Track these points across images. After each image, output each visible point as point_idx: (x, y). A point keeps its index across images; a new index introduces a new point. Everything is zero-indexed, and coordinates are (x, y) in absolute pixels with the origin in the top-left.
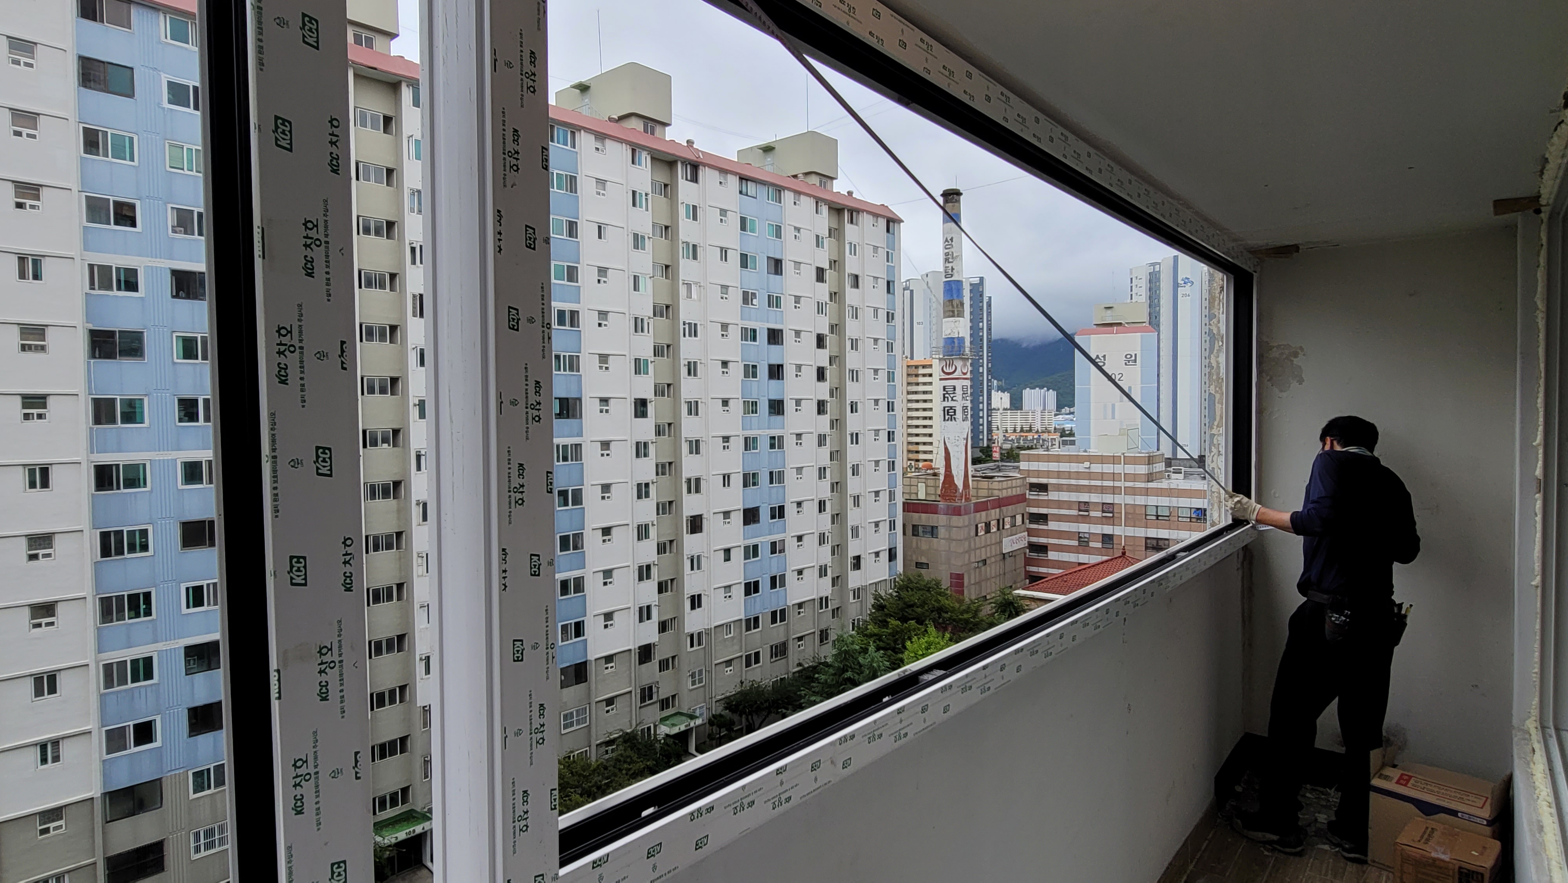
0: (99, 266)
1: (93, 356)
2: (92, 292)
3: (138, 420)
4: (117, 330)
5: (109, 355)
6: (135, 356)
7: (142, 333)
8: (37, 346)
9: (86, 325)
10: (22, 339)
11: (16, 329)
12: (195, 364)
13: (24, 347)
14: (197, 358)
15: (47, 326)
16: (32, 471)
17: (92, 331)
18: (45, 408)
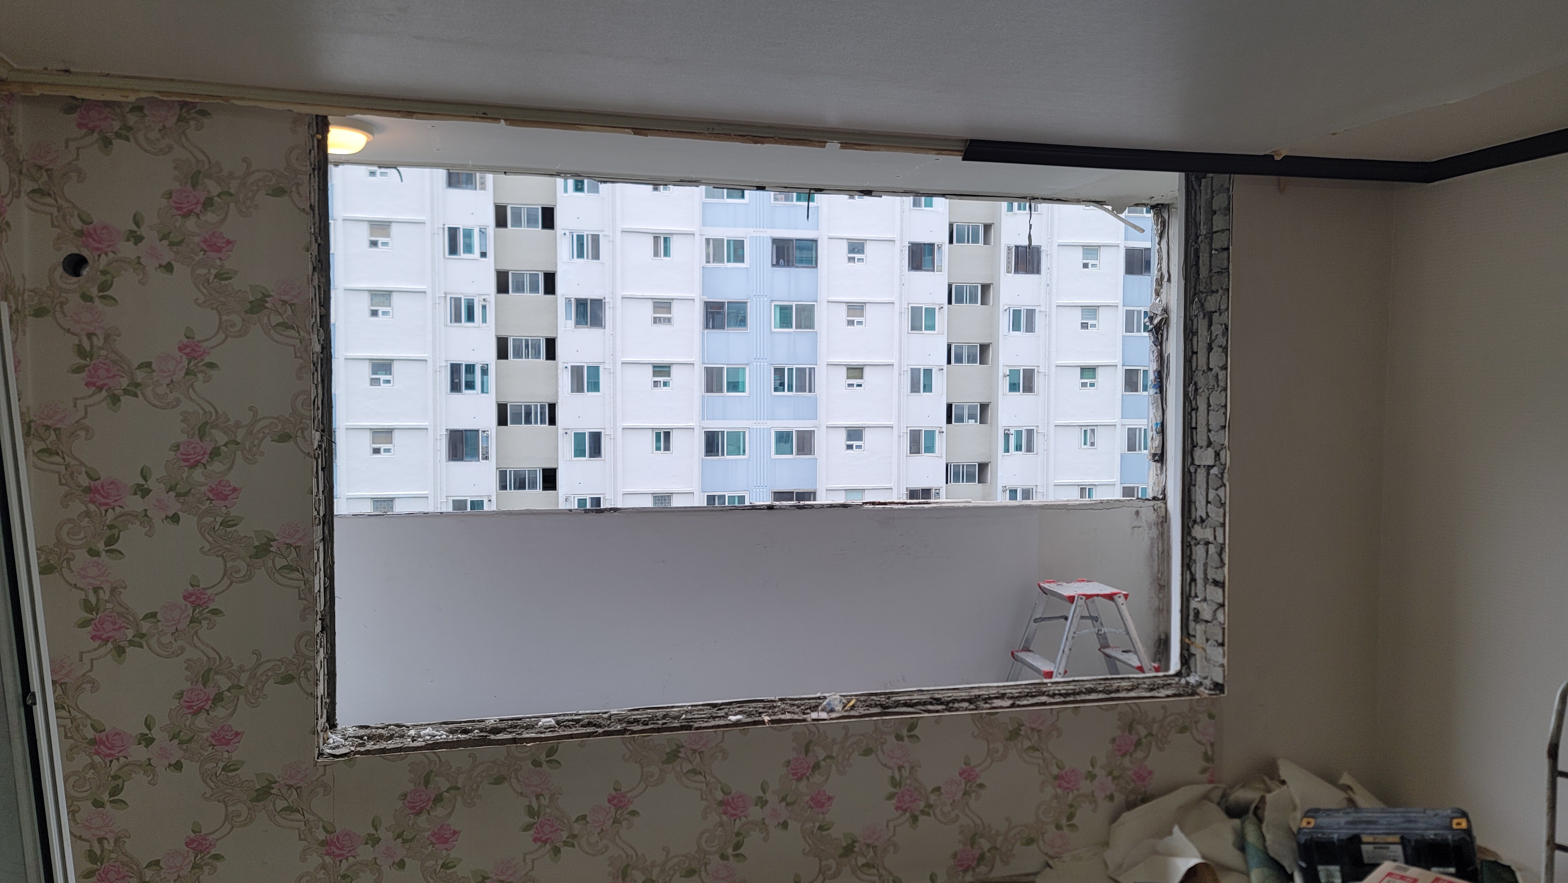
0: (714, 240)
1: (707, 327)
2: (708, 265)
3: (741, 389)
4: (726, 301)
5: (719, 326)
6: (740, 325)
7: (746, 303)
8: (664, 319)
9: (702, 297)
10: (654, 313)
11: (650, 304)
12: (790, 333)
13: (656, 320)
14: (791, 327)
15: (673, 299)
16: (658, 436)
17: (706, 303)
18: (669, 376)
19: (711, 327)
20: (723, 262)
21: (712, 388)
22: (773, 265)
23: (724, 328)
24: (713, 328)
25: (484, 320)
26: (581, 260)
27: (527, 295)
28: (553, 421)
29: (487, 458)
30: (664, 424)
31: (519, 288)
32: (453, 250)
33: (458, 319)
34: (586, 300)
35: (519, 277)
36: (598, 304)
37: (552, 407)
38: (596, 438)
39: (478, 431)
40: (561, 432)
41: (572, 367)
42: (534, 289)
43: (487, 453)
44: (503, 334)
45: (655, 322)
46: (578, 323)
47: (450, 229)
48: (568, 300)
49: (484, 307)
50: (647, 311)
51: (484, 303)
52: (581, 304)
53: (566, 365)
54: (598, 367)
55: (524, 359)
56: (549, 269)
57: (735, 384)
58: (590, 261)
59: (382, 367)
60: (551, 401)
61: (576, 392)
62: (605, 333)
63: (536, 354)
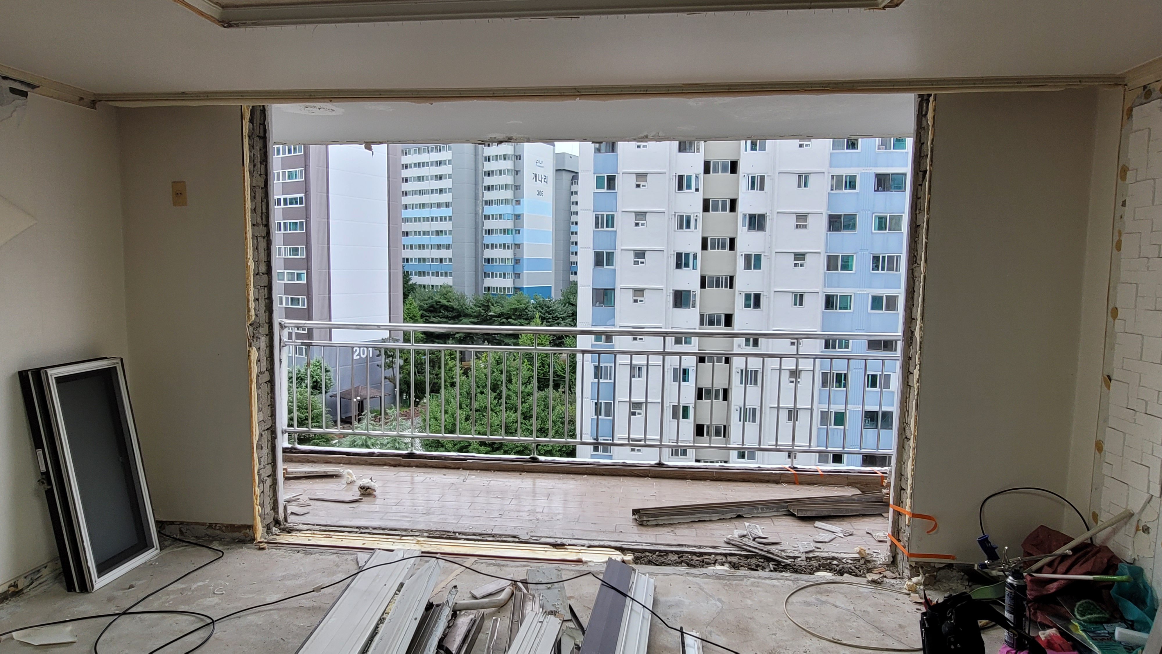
0: (836, 176)
2: (832, 192)
3: (850, 268)
4: (843, 214)
5: (838, 229)
6: (851, 229)
7: (856, 215)
8: (803, 225)
9: (827, 212)
10: (796, 222)
11: (794, 216)
12: (884, 233)
13: (797, 226)
14: (886, 230)
15: (808, 213)
16: (796, 296)
17: (830, 215)
18: (804, 260)
19: (831, 230)
20: (842, 190)
21: (831, 268)
22: (875, 191)
23: (841, 231)
24: (833, 231)
25: (696, 228)
26: (753, 191)
27: (720, 212)
28: (731, 287)
29: (694, 307)
30: (799, 289)
31: (716, 209)
32: (680, 188)
33: (681, 227)
34: (755, 215)
35: (716, 202)
36: (762, 217)
37: (732, 278)
38: (757, 297)
39: (690, 291)
40: (737, 293)
41: (745, 254)
42: (724, 209)
43: (695, 304)
44: (705, 235)
45: (797, 228)
46: (749, 229)
47: (679, 176)
48: (745, 215)
49: (696, 220)
50: (792, 221)
51: (696, 218)
52: (752, 217)
53: (741, 253)
54: (760, 255)
55: (717, 250)
56: (733, 197)
57: (846, 266)
58: (759, 191)
59: (640, 254)
60: (731, 275)
61: (747, 269)
62: (765, 234)
63: (723, 247)
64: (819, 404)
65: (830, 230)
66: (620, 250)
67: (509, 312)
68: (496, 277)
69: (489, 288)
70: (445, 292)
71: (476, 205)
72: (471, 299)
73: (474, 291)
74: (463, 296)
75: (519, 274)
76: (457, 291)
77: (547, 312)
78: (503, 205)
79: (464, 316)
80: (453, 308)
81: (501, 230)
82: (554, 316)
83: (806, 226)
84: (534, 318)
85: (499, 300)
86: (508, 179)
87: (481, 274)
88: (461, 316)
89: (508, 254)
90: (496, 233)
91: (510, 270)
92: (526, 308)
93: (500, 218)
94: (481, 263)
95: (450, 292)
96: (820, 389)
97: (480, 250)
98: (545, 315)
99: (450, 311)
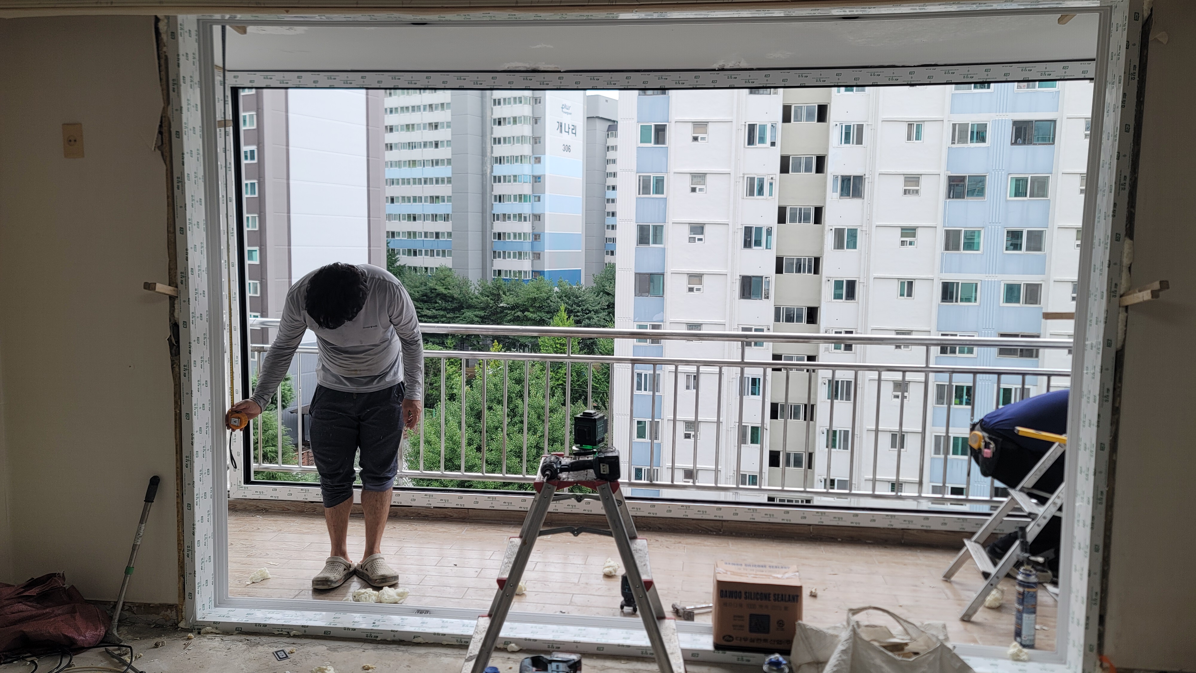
0: (959, 124)
2: (953, 146)
3: (976, 247)
4: (967, 175)
5: (960, 196)
6: (979, 195)
7: (985, 176)
8: (913, 190)
9: (946, 172)
11: (902, 178)
12: (1024, 201)
13: (906, 192)
14: (1026, 196)
15: (921, 174)
16: (902, 284)
17: (949, 177)
18: (915, 237)
19: (951, 196)
20: (967, 143)
21: (951, 247)
22: (1012, 144)
23: (964, 198)
24: (953, 198)
25: (771, 194)
26: (847, 145)
27: (803, 174)
28: (816, 272)
29: (767, 298)
30: (908, 275)
31: (797, 170)
32: (751, 141)
33: (751, 193)
34: (850, 176)
35: (798, 160)
36: (859, 179)
37: (817, 260)
38: (851, 285)
39: (762, 277)
40: (824, 279)
41: (836, 229)
42: (808, 169)
43: (768, 293)
44: (783, 204)
45: (905, 193)
46: (842, 195)
47: (749, 125)
48: (836, 177)
49: (771, 184)
50: (900, 184)
51: (771, 181)
52: (846, 180)
53: (831, 228)
54: (856, 230)
55: (798, 223)
56: (821, 153)
57: (971, 244)
58: (855, 145)
59: (698, 229)
60: (817, 255)
61: (838, 249)
62: (863, 203)
63: (807, 219)
64: (933, 426)
65: (949, 197)
66: (670, 223)
67: (526, 303)
68: (509, 257)
69: (500, 271)
70: (443, 276)
71: (483, 163)
72: (476, 285)
73: (481, 275)
74: (466, 282)
75: (539, 254)
76: (458, 274)
77: (575, 303)
78: (519, 164)
79: (467, 308)
80: (453, 298)
81: (515, 196)
82: (584, 308)
83: (917, 192)
84: (558, 311)
85: (513, 287)
86: (526, 130)
87: (489, 254)
88: (463, 308)
89: (526, 227)
90: (509, 200)
91: (527, 247)
92: (548, 298)
93: (515, 181)
94: (490, 238)
95: (449, 276)
96: (934, 407)
97: (488, 222)
98: (572, 306)
99: (448, 301)
